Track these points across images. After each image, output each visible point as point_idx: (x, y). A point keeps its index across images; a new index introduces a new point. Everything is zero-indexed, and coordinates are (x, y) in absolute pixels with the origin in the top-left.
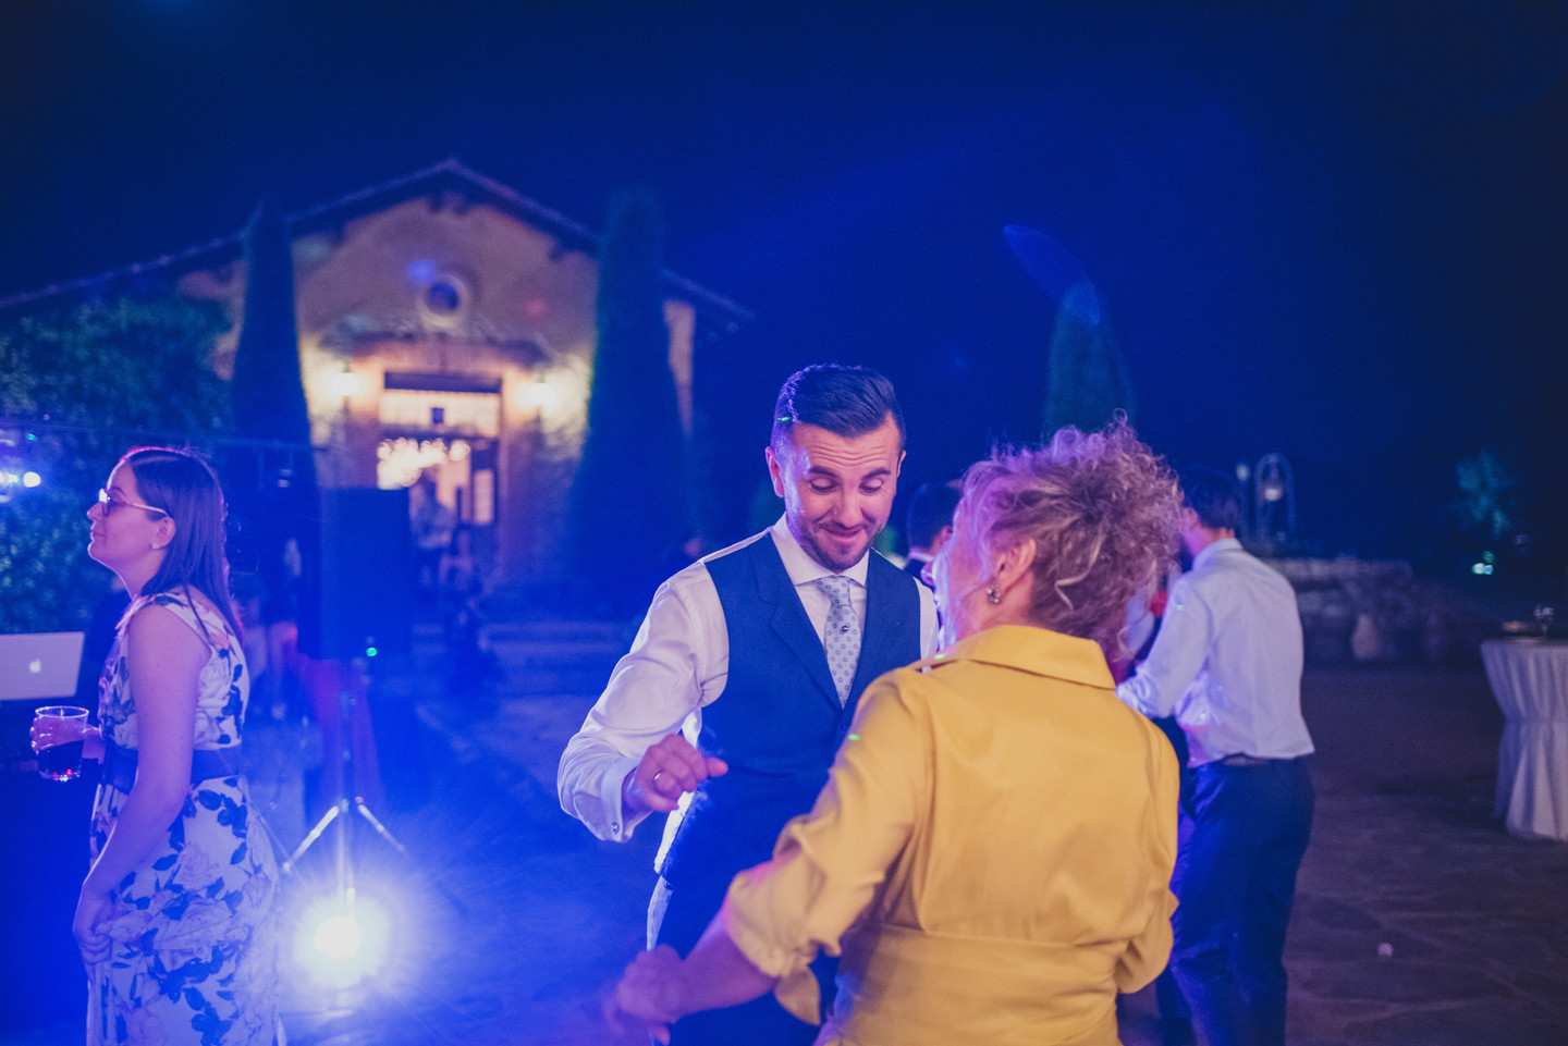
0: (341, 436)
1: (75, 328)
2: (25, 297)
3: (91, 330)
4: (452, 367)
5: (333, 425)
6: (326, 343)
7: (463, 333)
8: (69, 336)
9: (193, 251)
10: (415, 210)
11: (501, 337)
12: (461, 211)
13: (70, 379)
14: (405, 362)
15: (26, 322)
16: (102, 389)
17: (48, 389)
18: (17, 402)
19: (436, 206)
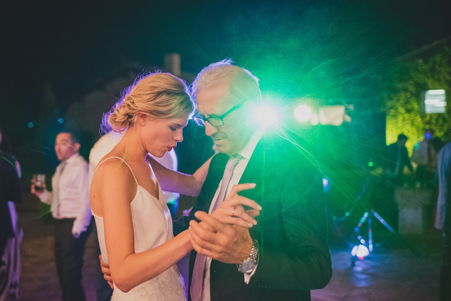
15: (446, 49)
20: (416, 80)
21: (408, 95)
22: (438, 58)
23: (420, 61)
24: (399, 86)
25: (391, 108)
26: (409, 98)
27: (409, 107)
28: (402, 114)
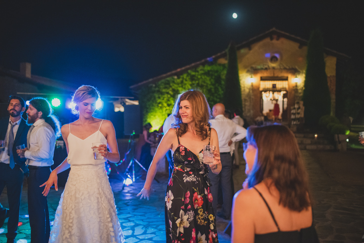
0: (251, 91)
1: (198, 72)
2: (188, 66)
3: (201, 72)
4: (276, 75)
5: (249, 89)
6: (248, 71)
7: (279, 67)
8: (197, 73)
9: (219, 54)
10: (267, 40)
11: (288, 68)
12: (278, 39)
13: (197, 82)
14: (265, 74)
15: (189, 71)
16: (203, 84)
17: (194, 84)
18: (188, 87)
19: (272, 39)
20: (173, 87)
21: (169, 96)
22: (185, 76)
23: (176, 77)
24: (164, 90)
25: (160, 103)
26: (169, 98)
27: (169, 103)
28: (165, 107)
